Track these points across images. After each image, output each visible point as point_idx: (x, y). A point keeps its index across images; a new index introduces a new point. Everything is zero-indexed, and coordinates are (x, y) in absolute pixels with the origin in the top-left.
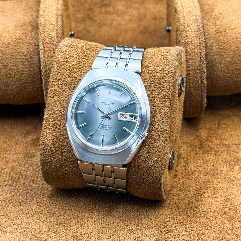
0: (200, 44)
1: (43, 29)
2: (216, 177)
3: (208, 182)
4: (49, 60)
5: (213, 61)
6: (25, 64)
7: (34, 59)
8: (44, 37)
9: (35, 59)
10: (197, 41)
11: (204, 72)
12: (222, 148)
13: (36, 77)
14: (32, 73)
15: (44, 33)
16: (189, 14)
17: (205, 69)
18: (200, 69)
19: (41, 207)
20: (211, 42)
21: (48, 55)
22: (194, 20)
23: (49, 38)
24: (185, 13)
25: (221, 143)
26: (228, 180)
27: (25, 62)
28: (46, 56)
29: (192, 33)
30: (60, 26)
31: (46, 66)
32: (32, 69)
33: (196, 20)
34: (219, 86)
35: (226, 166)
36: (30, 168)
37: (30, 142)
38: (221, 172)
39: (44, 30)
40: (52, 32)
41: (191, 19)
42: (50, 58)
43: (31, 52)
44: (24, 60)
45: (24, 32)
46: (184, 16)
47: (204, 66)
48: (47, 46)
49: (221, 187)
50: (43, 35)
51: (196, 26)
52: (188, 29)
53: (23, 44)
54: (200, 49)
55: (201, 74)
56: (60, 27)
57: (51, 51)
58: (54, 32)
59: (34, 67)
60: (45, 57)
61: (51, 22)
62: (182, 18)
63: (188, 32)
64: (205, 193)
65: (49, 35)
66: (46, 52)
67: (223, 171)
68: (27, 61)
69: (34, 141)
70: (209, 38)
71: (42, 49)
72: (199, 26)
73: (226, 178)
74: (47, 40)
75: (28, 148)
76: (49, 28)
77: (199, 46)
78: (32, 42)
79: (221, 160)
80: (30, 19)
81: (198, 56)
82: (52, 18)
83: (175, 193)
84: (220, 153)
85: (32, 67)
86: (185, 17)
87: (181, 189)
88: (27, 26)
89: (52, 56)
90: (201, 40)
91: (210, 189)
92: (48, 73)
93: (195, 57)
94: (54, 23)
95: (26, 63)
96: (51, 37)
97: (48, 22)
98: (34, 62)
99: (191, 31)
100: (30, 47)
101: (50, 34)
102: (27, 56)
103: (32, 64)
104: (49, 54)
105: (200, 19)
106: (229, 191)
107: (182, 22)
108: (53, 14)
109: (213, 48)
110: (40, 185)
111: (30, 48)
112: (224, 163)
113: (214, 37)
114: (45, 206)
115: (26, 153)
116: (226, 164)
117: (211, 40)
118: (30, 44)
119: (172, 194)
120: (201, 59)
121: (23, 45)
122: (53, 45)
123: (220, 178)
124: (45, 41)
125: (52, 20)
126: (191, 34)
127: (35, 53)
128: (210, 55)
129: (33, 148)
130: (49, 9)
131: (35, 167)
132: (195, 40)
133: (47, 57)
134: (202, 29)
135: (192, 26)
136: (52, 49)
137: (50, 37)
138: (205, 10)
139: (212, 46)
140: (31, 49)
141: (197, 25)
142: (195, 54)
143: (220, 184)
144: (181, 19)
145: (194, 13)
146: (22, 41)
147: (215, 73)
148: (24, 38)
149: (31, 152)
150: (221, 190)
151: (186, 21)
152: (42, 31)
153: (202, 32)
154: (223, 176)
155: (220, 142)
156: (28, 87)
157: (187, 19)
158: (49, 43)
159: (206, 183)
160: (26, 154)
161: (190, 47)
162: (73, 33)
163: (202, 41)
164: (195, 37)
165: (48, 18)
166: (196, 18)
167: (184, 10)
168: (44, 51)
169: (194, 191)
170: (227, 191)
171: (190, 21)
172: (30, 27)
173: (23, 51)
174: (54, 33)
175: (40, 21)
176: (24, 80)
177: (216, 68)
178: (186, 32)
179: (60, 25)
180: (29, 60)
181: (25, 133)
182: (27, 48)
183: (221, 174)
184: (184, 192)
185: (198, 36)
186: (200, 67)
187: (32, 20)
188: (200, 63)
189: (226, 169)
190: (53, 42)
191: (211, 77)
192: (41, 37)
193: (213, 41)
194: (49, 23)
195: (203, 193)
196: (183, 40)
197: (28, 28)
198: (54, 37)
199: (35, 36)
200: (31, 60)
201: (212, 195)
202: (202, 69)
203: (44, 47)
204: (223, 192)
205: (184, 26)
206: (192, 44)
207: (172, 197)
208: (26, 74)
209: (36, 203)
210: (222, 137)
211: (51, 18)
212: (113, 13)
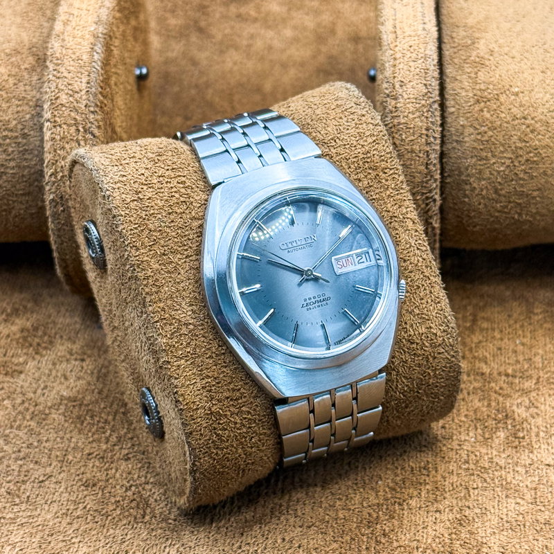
0: (427, 129)
1: (54, 70)
2: (446, 459)
3: (424, 469)
4: (63, 148)
5: (462, 170)
6: (10, 149)
7: (31, 139)
8: (57, 91)
9: (35, 138)
10: (421, 124)
11: (435, 200)
12: (473, 382)
13: (36, 183)
14: (26, 172)
15: (58, 81)
16: (409, 54)
17: (436, 193)
18: (425, 192)
19: (15, 505)
20: (459, 123)
21: (62, 134)
22: (418, 70)
23: (67, 94)
24: (400, 51)
25: (471, 370)
26: (474, 468)
27: (9, 145)
28: (58, 138)
29: (409, 103)
30: (98, 66)
31: (57, 161)
32: (27, 162)
33: (424, 70)
34: (475, 229)
35: (474, 430)
36: (5, 402)
37: (18, 336)
38: (460, 445)
39: (59, 72)
40: (76, 79)
41: (410, 67)
42: (68, 143)
43: (26, 121)
44: (8, 140)
45: (15, 70)
46: (395, 59)
47: (434, 185)
48: (61, 112)
49: (452, 485)
50: (55, 84)
51: (420, 85)
52: (401, 91)
53: (7, 102)
54: (428, 144)
55: (427, 205)
56: (98, 68)
57: (69, 125)
58: (81, 78)
59: (31, 160)
60: (54, 138)
61: (77, 54)
62: (391, 63)
63: (401, 100)
64: (411, 497)
65: (70, 87)
66: (58, 128)
67: (466, 443)
68: (16, 143)
69: (25, 334)
70: (456, 113)
71: (48, 120)
72: (430, 85)
73: (471, 462)
74: (64, 98)
75: (9, 351)
76: (72, 68)
77: (424, 137)
78: (29, 97)
79: (466, 413)
80: (34, 37)
81: (421, 160)
82: (83, 43)
83: (340, 491)
84: (466, 394)
85: (25, 159)
86: (398, 62)
87: (356, 484)
88: (24, 56)
89: (72, 138)
90: (431, 122)
91: (428, 487)
92: (59, 178)
93: (413, 162)
94: (85, 57)
95: (12, 147)
96: (73, 91)
97: (71, 51)
98: (31, 147)
99: (409, 99)
100: (23, 110)
101: (70, 82)
102: (16, 132)
103: (27, 150)
104: (64, 132)
105: (432, 68)
106: (472, 496)
107: (388, 73)
108: (87, 32)
109: (463, 138)
110: (22, 447)
111: (24, 113)
112: (472, 421)
113: (469, 112)
114: (24, 505)
115: (4, 364)
116: (475, 426)
117: (461, 119)
118: (25, 102)
119: (333, 494)
120: (427, 168)
121: (8, 105)
122: (77, 111)
123: (455, 462)
124: (58, 101)
125: (80, 49)
126: (408, 105)
127: (35, 124)
128: (455, 156)
129: (22, 350)
130: (78, 19)
131: (19, 401)
132: (417, 120)
133: (60, 140)
134: (437, 92)
135: (412, 84)
136: (73, 122)
137: (70, 92)
138: (456, 40)
139: (462, 134)
140: (27, 114)
141: (425, 82)
142: (414, 155)
143: (452, 477)
144: (387, 65)
145: (422, 50)
146: (7, 93)
147: (466, 200)
148: (11, 85)
149: (15, 360)
150: (452, 492)
151: (397, 71)
152: (54, 76)
153: (435, 102)
154: (463, 455)
155: (470, 365)
156: (16, 204)
157: (401, 66)
158: (67, 105)
159: (420, 471)
160: (4, 366)
161: (404, 137)
162: (144, 71)
163: (433, 125)
164: (418, 114)
165: (71, 43)
166: (423, 64)
167: (398, 43)
168: (53, 124)
169: (387, 490)
170: (467, 495)
171: (408, 73)
172: (31, 58)
173: (7, 119)
174: (81, 82)
175: (52, 48)
176: (5, 187)
177: (468, 187)
178: (396, 99)
179: (99, 63)
180: (20, 140)
181: (9, 311)
182: (18, 112)
183: (460, 450)
184: (362, 490)
185: (425, 110)
186: (425, 187)
187: (39, 40)
188: (426, 177)
189: (473, 439)
190: (77, 103)
191: (456, 207)
192: (48, 90)
193: (466, 123)
194: (72, 56)
195: (407, 497)
196: (387, 119)
197: (24, 62)
198: (81, 91)
199: (38, 82)
200: (25, 141)
201: (430, 504)
202: (430, 191)
203: (55, 116)
204: (456, 498)
205: (393, 84)
206: (408, 130)
207: (331, 504)
208: (12, 174)
209: (5, 494)
210: (476, 354)
211: (79, 44)
212: (255, 20)
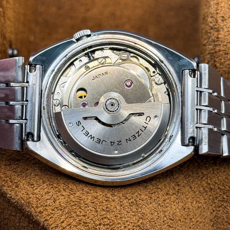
99: (228, 31)
205: (216, 19)
